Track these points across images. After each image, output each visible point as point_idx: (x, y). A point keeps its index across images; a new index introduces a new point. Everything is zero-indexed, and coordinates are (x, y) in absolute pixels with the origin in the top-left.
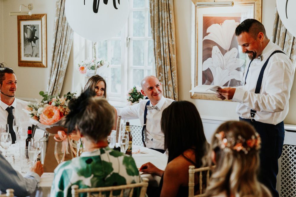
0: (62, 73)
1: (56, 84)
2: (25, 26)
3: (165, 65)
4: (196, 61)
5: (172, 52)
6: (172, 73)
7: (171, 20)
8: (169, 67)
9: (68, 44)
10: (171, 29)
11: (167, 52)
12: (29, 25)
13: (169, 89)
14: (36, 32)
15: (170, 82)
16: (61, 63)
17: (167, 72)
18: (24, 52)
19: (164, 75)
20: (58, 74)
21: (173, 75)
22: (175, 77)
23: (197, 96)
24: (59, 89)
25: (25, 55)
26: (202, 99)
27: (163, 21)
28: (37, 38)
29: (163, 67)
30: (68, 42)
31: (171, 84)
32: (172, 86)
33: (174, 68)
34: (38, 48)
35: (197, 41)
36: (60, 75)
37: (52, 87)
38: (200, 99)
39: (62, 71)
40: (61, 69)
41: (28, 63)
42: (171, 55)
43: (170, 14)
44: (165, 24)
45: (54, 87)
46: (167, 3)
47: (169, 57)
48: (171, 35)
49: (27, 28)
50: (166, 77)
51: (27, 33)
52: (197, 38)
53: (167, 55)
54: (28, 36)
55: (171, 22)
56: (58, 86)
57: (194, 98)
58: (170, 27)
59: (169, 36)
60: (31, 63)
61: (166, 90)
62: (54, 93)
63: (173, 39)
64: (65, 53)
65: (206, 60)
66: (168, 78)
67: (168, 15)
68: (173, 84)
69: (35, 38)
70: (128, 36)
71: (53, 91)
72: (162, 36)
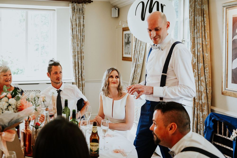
0: (139, 66)
1: (135, 73)
2: (125, 34)
3: (199, 63)
4: (226, 60)
5: (205, 51)
6: (205, 70)
7: (205, 23)
8: (202, 64)
9: (143, 46)
10: (205, 31)
11: (201, 51)
12: (127, 34)
13: (201, 84)
14: (130, 38)
15: (202, 78)
16: (138, 59)
17: (200, 68)
18: (125, 51)
19: (197, 71)
20: (136, 66)
21: (206, 71)
22: (207, 74)
23: (227, 93)
24: (138, 77)
25: (125, 53)
26: (231, 96)
27: (198, 24)
28: (130, 42)
29: (197, 64)
30: (142, 44)
31: (204, 80)
32: (205, 82)
33: (207, 65)
34: (130, 48)
35: (227, 41)
36: (138, 67)
37: (132, 75)
38: (229, 96)
39: (139, 64)
40: (139, 63)
41: (126, 58)
42: (204, 54)
43: (205, 18)
44: (199, 26)
45: (134, 75)
46: (202, 8)
47: (202, 55)
48: (205, 35)
49: (126, 36)
50: (199, 73)
51: (126, 39)
52: (228, 38)
53: (200, 54)
54: (126, 41)
55: (205, 25)
56: (137, 75)
57: (225, 94)
58: (205, 29)
59: (203, 37)
60: (127, 59)
61: (199, 85)
62: (134, 79)
63: (206, 40)
64: (141, 52)
65: (236, 59)
66: (200, 75)
67: (203, 19)
68: (206, 80)
69: (129, 42)
70: (183, 39)
71: (133, 78)
72: (196, 37)
